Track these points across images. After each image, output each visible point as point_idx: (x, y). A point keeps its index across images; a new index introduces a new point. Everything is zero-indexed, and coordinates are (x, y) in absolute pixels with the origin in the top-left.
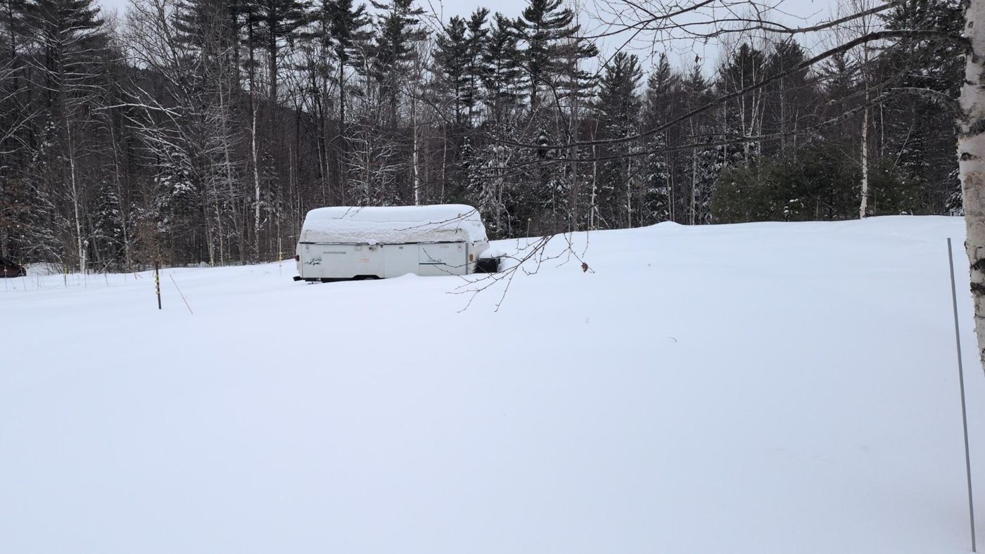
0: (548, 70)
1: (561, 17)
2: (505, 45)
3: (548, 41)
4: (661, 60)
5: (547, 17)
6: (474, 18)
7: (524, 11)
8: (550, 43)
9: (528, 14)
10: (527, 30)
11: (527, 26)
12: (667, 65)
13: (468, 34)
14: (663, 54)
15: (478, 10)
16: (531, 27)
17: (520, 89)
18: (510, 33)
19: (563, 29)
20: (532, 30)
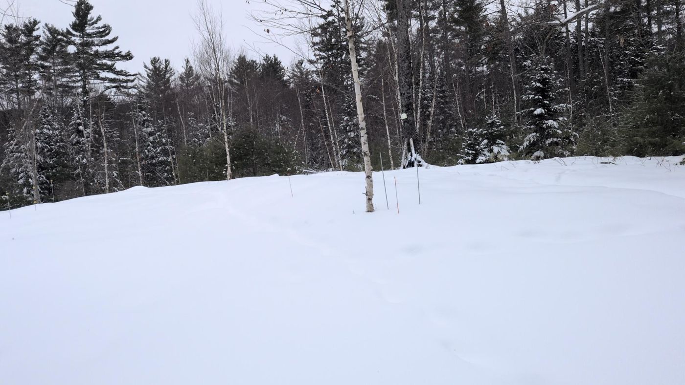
0: (95, 68)
1: (101, 30)
2: (57, 49)
3: (93, 47)
4: (187, 63)
5: (89, 30)
6: (26, 26)
7: (71, 24)
8: (94, 48)
9: (75, 26)
10: (73, 38)
11: (74, 35)
12: (191, 67)
13: (23, 38)
14: (187, 60)
15: (29, 21)
16: (77, 36)
17: (74, 81)
18: (61, 40)
19: (103, 39)
20: (78, 38)
